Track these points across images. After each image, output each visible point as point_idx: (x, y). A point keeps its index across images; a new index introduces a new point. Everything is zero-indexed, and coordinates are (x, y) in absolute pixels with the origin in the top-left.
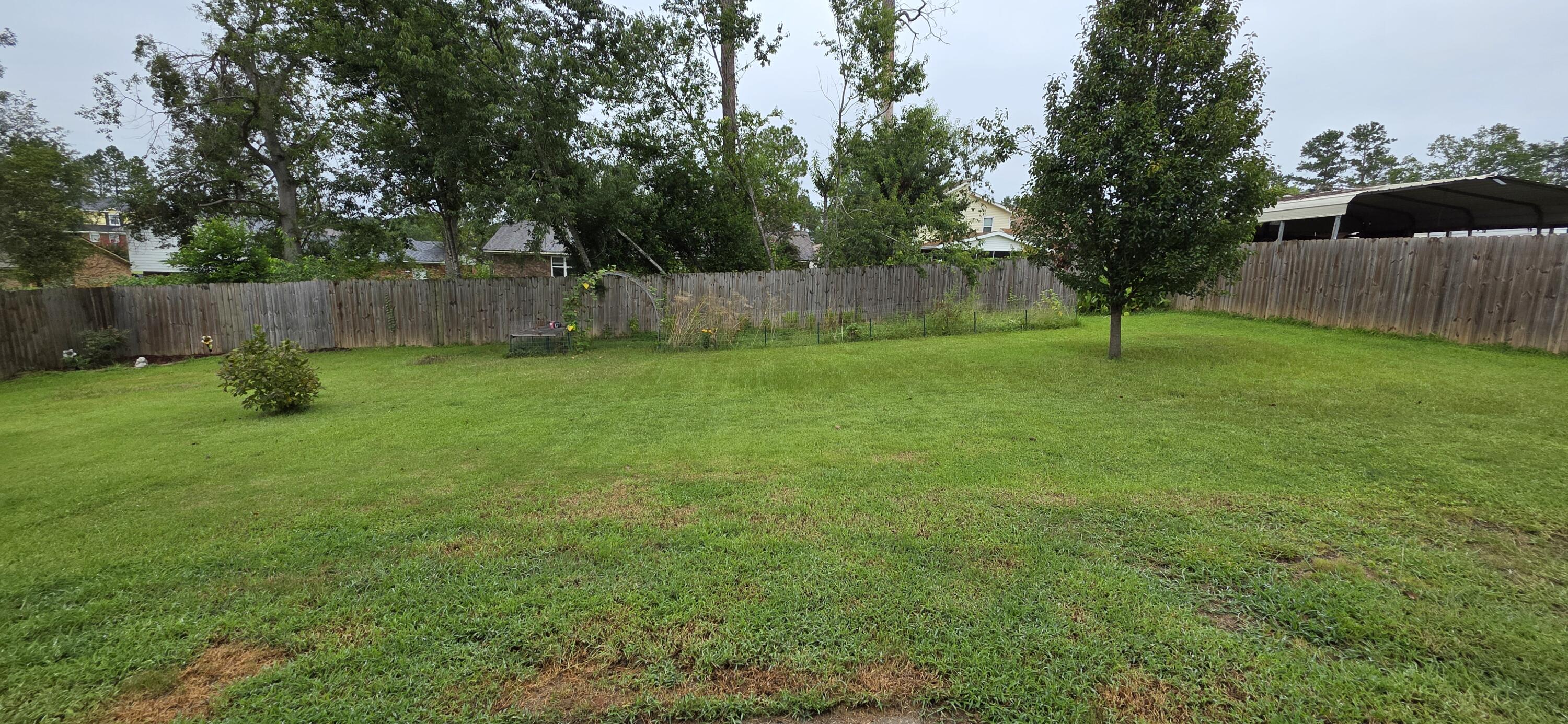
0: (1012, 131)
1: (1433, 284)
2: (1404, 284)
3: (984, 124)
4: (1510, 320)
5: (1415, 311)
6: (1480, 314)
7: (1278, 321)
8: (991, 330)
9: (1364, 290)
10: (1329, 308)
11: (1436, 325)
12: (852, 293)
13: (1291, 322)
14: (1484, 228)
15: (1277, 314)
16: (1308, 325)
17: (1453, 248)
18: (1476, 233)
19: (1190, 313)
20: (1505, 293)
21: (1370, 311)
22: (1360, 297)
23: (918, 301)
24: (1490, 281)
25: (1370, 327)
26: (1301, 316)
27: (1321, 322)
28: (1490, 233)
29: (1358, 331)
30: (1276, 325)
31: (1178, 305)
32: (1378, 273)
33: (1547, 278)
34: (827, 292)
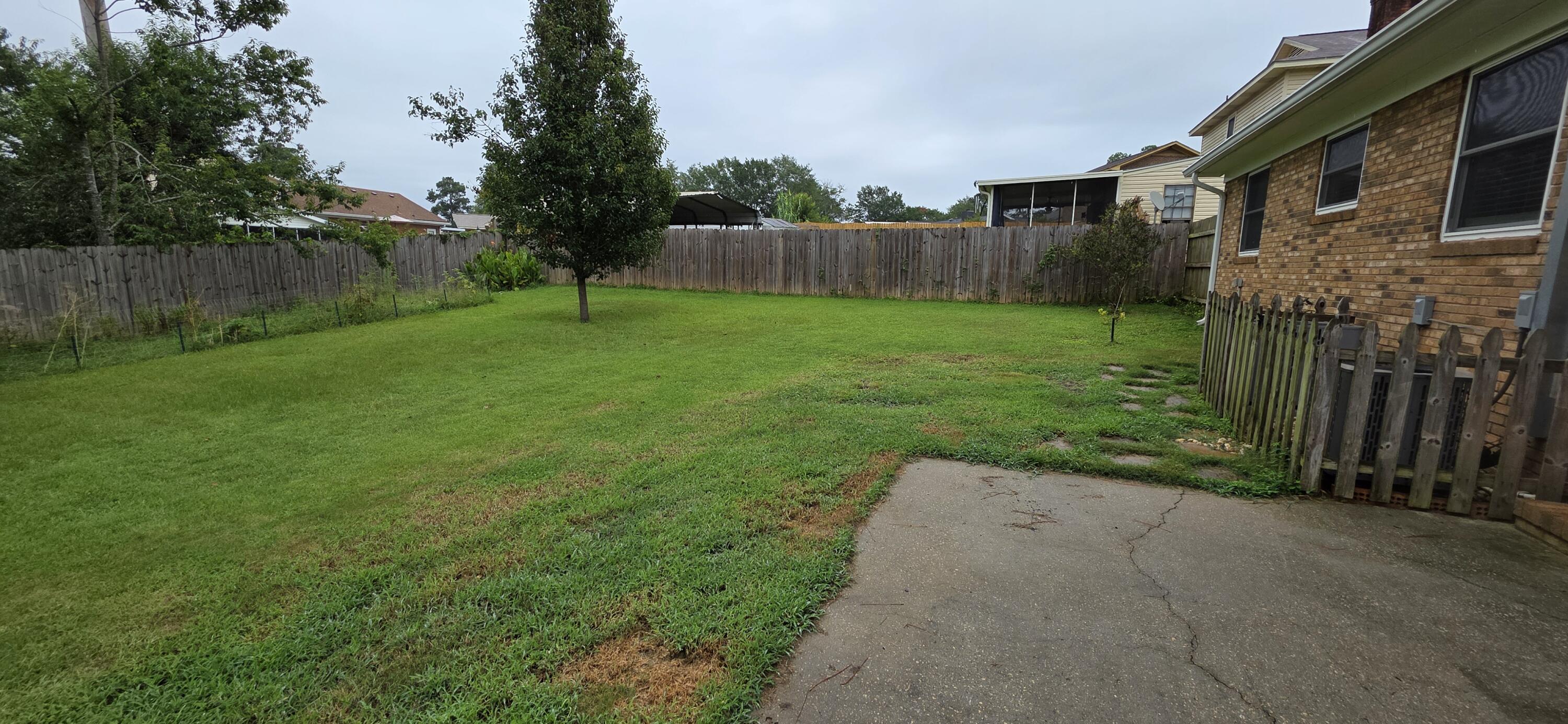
0: (471, 113)
1: (720, 259)
2: (705, 258)
3: (438, 99)
4: (756, 278)
5: (713, 276)
6: (743, 276)
7: (634, 287)
8: (412, 313)
9: (684, 263)
10: (665, 276)
11: (724, 283)
12: (174, 282)
13: (643, 287)
14: (703, 224)
15: (632, 282)
16: (654, 288)
17: (725, 237)
18: (699, 227)
19: (562, 285)
20: (753, 262)
21: (690, 276)
22: (682, 268)
23: (283, 289)
24: (745, 256)
25: (691, 288)
26: (649, 282)
27: (662, 285)
28: (706, 227)
29: (685, 289)
30: (632, 290)
31: (551, 280)
32: (690, 250)
33: (768, 253)
34: (127, 281)
